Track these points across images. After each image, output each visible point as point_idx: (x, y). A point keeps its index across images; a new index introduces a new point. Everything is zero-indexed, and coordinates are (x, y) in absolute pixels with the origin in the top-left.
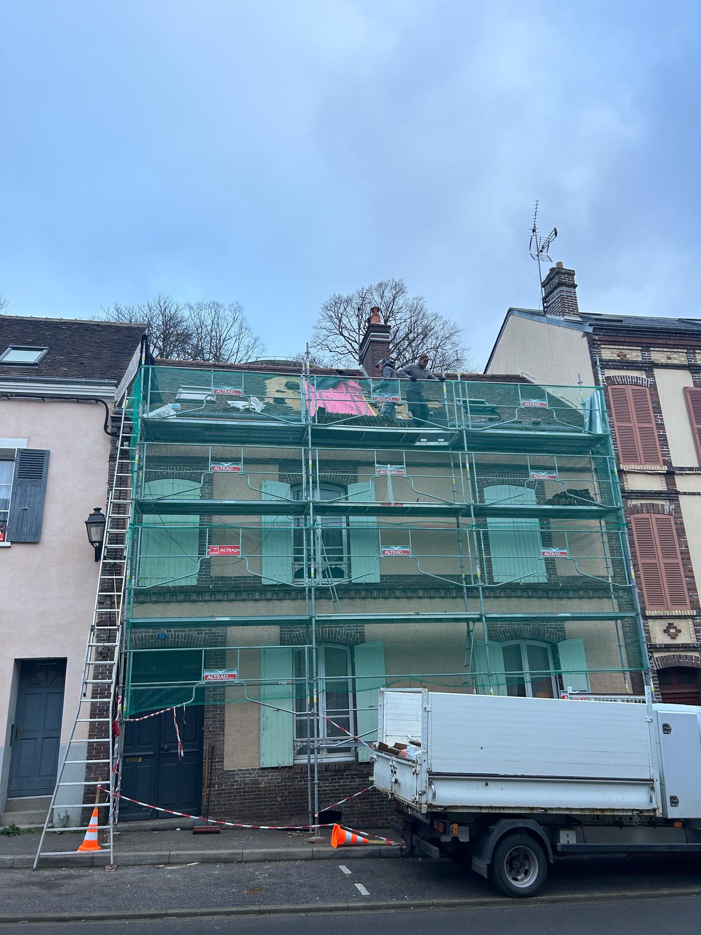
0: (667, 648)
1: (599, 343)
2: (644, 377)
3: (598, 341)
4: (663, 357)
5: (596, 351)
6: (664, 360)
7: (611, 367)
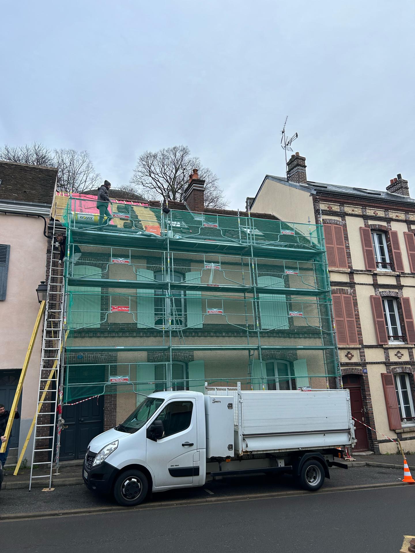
0: (347, 364)
1: (319, 200)
2: (341, 220)
3: (318, 199)
4: (350, 210)
5: (317, 205)
6: (350, 212)
7: (325, 214)
